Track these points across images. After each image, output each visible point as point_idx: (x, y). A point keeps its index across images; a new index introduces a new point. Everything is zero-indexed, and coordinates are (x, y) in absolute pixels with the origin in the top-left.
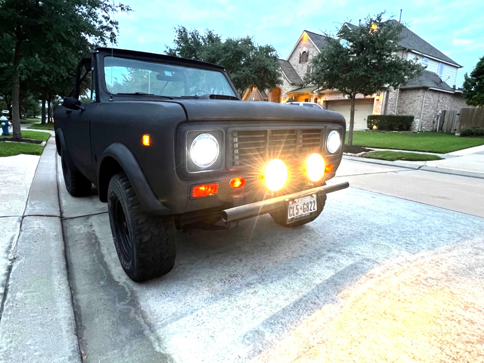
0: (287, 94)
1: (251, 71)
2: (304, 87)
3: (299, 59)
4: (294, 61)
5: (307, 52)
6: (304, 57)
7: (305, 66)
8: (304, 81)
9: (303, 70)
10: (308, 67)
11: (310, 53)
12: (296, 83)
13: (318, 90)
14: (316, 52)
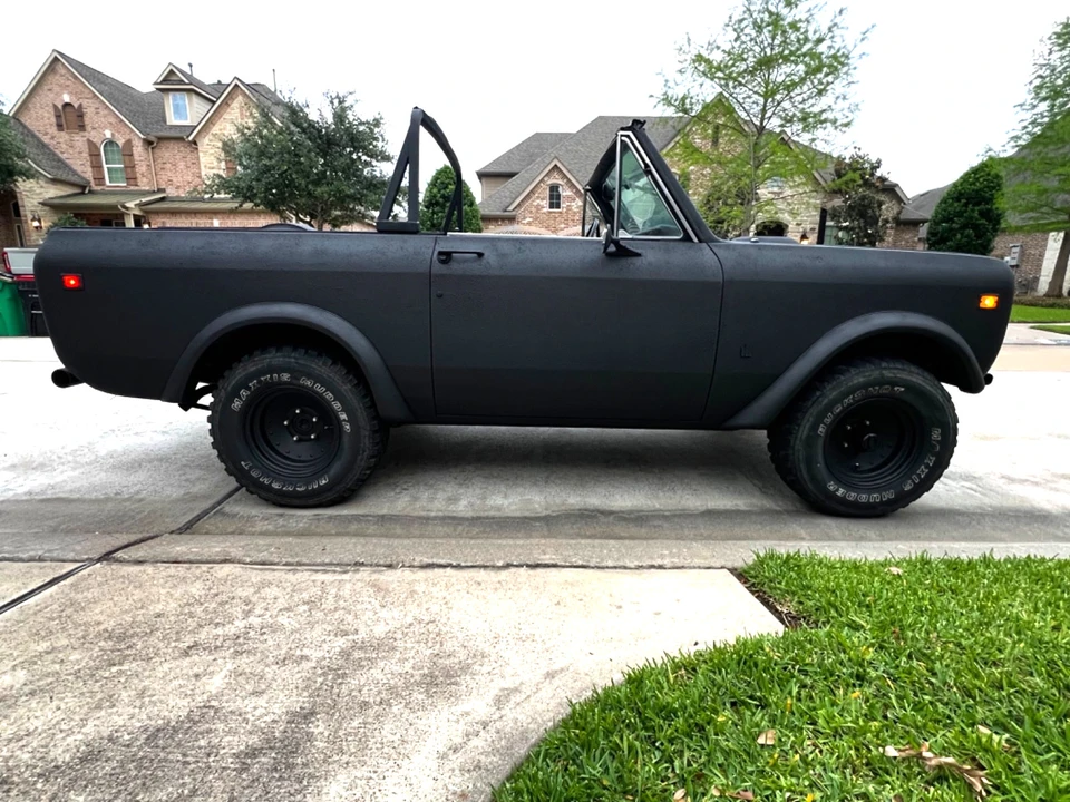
2: (90, 192)
3: (53, 120)
4: (41, 121)
5: (76, 105)
6: (70, 118)
7: (80, 140)
8: (86, 176)
9: (78, 150)
10: (91, 144)
11: (89, 112)
12: (64, 177)
13: (138, 202)
14: (106, 112)
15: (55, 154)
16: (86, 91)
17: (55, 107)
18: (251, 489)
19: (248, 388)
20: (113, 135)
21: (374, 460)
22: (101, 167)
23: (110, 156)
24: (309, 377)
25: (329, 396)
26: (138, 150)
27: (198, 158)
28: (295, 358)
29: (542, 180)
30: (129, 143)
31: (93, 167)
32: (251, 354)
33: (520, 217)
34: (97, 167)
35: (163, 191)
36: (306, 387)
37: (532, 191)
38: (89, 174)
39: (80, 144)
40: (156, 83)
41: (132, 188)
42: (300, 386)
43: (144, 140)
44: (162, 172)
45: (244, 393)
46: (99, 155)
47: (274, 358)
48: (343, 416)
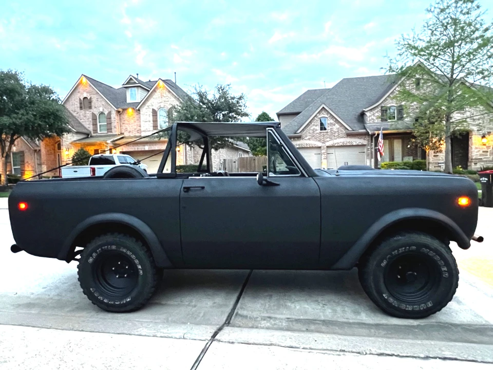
0: (71, 143)
1: (35, 116)
2: (91, 137)
3: (79, 105)
4: (73, 107)
5: (89, 98)
6: (86, 104)
7: (89, 113)
8: (90, 129)
9: (87, 118)
10: (94, 115)
11: (94, 100)
12: (81, 131)
13: (112, 140)
14: (101, 99)
15: (77, 120)
16: (94, 91)
17: (80, 99)
18: (94, 302)
19: (96, 252)
20: (103, 110)
21: (153, 289)
22: (96, 125)
23: (101, 119)
24: (125, 247)
25: (133, 257)
26: (114, 115)
27: (140, 117)
28: (119, 238)
29: (316, 116)
30: (110, 113)
31: (93, 125)
32: (99, 236)
33: (304, 136)
34: (95, 125)
35: (123, 134)
36: (123, 252)
37: (310, 122)
38: (91, 128)
39: (89, 115)
40: (123, 85)
41: (110, 133)
42: (121, 251)
43: (117, 111)
44: (123, 125)
45: (94, 255)
46: (96, 119)
47: (109, 238)
48: (140, 267)
